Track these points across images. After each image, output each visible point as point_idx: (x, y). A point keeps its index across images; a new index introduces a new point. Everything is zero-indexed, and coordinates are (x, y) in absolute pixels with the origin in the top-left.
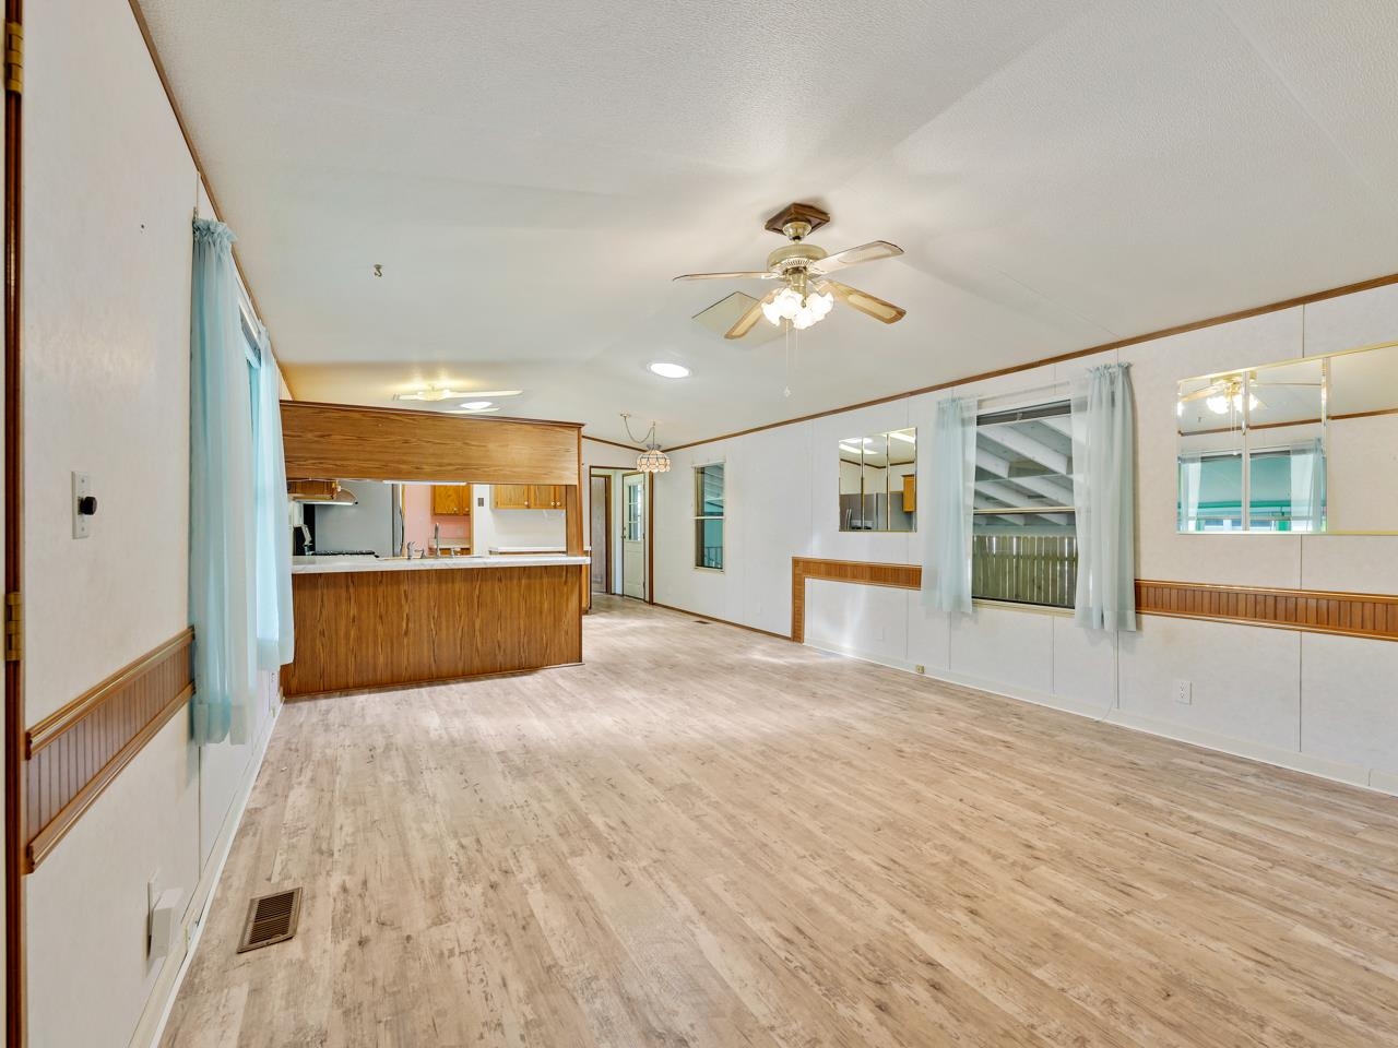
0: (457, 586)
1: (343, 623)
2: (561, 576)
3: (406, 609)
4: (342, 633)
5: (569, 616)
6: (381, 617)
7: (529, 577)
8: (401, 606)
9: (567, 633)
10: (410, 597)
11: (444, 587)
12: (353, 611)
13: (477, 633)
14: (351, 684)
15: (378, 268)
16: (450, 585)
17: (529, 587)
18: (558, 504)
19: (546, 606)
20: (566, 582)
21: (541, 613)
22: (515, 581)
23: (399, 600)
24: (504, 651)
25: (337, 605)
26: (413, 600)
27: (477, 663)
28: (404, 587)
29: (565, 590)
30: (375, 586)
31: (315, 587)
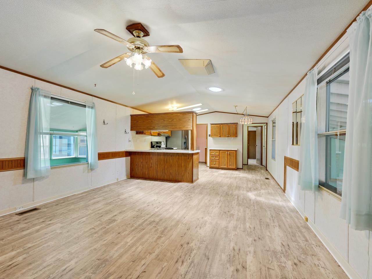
0: (161, 157)
1: (140, 163)
2: (187, 156)
3: (151, 161)
4: (140, 165)
5: (189, 168)
6: (146, 163)
7: (178, 156)
8: (150, 160)
9: (189, 173)
10: (152, 159)
11: (159, 157)
12: (142, 161)
13: (166, 169)
14: (141, 177)
15: (95, 85)
16: (160, 156)
17: (178, 158)
18: (229, 136)
19: (183, 164)
20: (188, 158)
21: (181, 166)
22: (175, 157)
23: (150, 158)
24: (172, 175)
25: (139, 159)
26: (153, 159)
27: (166, 177)
28: (151, 156)
29: (188, 160)
30: (146, 155)
31: (135, 155)
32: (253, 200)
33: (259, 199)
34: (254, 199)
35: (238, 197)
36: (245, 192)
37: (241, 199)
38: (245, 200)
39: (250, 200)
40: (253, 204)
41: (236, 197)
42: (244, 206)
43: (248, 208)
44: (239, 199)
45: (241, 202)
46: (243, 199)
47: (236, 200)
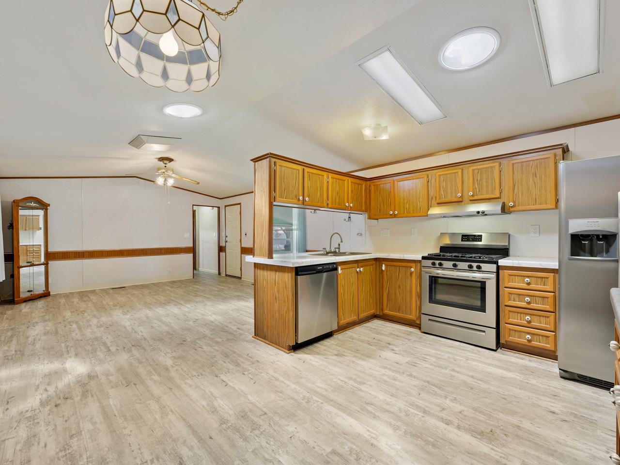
32: (70, 357)
33: (54, 366)
34: (67, 359)
35: (109, 350)
36: (99, 369)
37: (99, 349)
38: (88, 351)
39: (76, 355)
40: (69, 349)
41: (113, 349)
42: (87, 340)
43: (78, 340)
44: (102, 348)
45: (96, 343)
46: (94, 351)
47: (109, 344)
